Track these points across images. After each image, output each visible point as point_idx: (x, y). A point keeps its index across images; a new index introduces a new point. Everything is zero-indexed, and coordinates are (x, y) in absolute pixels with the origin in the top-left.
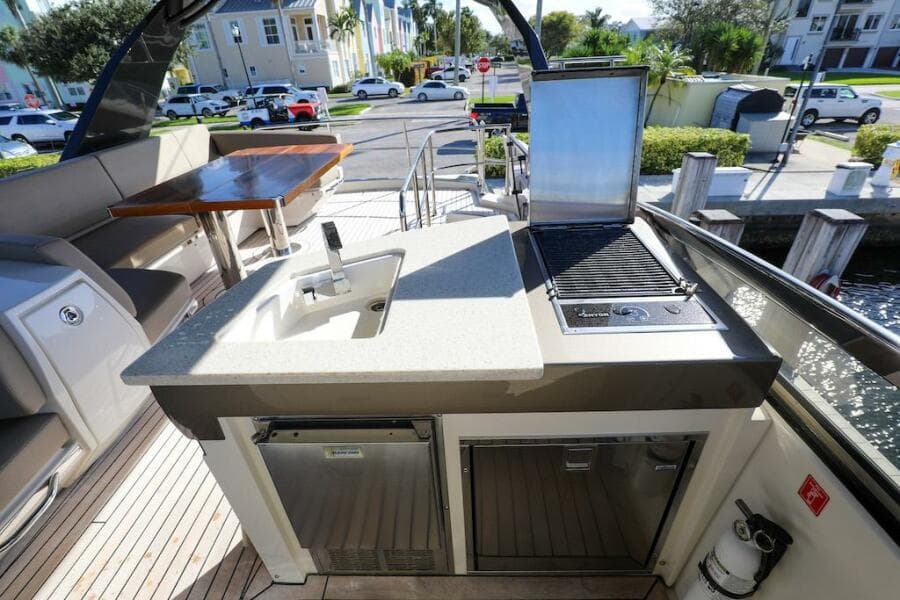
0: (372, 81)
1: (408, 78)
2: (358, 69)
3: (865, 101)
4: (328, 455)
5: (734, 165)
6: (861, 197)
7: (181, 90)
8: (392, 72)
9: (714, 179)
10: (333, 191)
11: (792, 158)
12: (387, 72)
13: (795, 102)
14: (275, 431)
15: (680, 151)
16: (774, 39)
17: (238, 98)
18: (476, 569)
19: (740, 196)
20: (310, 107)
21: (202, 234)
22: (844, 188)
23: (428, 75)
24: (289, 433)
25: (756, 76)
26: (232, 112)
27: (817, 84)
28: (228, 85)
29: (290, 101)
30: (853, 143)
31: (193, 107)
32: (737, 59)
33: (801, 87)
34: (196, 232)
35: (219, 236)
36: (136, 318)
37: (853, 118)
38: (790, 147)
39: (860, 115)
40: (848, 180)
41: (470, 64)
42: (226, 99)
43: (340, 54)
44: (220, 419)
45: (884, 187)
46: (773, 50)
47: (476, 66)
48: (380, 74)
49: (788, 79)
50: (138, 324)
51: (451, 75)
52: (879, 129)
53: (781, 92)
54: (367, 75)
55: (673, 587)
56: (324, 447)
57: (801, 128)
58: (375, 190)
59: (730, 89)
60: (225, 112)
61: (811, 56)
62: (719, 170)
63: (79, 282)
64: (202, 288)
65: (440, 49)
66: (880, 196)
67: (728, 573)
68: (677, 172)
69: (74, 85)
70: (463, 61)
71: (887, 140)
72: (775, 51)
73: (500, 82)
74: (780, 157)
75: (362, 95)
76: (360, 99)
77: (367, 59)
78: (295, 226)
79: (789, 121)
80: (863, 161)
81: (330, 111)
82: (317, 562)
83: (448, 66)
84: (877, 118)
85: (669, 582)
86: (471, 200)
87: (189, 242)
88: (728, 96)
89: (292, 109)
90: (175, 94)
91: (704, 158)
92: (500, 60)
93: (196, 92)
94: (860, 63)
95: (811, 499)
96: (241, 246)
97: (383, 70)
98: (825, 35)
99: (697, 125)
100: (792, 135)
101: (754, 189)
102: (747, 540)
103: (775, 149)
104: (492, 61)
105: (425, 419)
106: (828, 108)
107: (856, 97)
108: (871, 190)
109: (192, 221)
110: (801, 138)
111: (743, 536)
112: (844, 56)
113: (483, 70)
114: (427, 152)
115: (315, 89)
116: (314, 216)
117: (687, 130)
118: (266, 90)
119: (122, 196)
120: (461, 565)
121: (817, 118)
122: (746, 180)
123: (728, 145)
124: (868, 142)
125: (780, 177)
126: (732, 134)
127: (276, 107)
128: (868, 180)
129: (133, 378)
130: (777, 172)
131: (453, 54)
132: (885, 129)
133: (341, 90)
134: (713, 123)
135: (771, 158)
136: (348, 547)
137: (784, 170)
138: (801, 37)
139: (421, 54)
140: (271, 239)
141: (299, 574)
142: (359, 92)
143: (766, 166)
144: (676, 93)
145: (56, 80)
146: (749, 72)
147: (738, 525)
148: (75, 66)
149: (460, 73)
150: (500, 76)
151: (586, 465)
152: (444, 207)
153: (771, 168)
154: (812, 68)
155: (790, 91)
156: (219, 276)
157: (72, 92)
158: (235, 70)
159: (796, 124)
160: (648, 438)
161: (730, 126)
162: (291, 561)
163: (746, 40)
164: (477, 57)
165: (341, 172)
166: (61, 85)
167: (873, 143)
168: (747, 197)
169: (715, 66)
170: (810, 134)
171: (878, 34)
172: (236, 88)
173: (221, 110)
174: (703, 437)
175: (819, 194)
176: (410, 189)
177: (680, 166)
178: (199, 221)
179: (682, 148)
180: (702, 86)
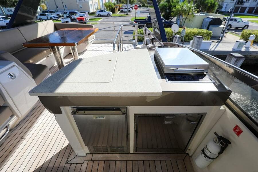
0: (102, 11)
1: (113, 11)
2: (98, 7)
3: (245, 23)
4: (94, 118)
5: (207, 40)
6: (242, 50)
7: (43, 12)
8: (108, 8)
9: (202, 44)
10: (92, 43)
11: (223, 38)
12: (107, 8)
13: (225, 22)
14: (78, 111)
15: (192, 35)
16: (220, 3)
17: (61, 15)
18: (136, 152)
19: (209, 49)
20: (83, 18)
21: (52, 54)
22: (237, 48)
23: (119, 10)
24: (83, 112)
25: (215, 14)
26: (59, 19)
27: (232, 17)
28: (58, 10)
29: (77, 16)
30: (241, 35)
31: (47, 17)
32: (210, 9)
33: (227, 18)
34: (50, 53)
35: (58, 55)
36: (33, 78)
37: (241, 28)
38: (223, 35)
39: (243, 27)
40: (239, 45)
41: (132, 7)
42: (57, 15)
43: (93, 2)
44: (60, 107)
45: (248, 48)
46: (220, 6)
47: (134, 8)
48: (105, 9)
49: (224, 15)
50: (33, 80)
51: (126, 10)
52: (248, 31)
53: (222, 19)
54: (101, 9)
55: (191, 156)
56: (93, 116)
57: (227, 30)
58: (104, 43)
59: (207, 17)
60: (57, 19)
61: (231, 8)
62: (204, 41)
63: (14, 66)
64: (53, 71)
65: (123, 2)
66: (247, 50)
67: (211, 152)
68: (191, 41)
69: (8, 8)
70: (130, 6)
71: (250, 34)
72: (220, 7)
73: (141, 13)
74: (220, 38)
75: (99, 15)
76: (99, 16)
77: (101, 4)
78: (81, 53)
79: (224, 28)
80: (244, 40)
81: (89, 20)
82: (90, 150)
83: (125, 7)
84: (248, 28)
85: (190, 155)
86: (133, 47)
87: (48, 57)
88: (207, 20)
89: (78, 19)
90: (41, 13)
91: (199, 37)
92: (141, 6)
93: (48, 12)
94: (244, 12)
95: (237, 132)
96: (64, 58)
97: (105, 8)
98: (235, 3)
99: (198, 28)
100: (224, 32)
101: (213, 47)
102: (217, 143)
103: (219, 36)
104: (139, 6)
105: (125, 108)
106: (234, 24)
107: (242, 21)
108: (245, 48)
109: (49, 50)
110: (226, 33)
111: (217, 142)
112: (240, 9)
113: (136, 9)
114: (121, 32)
115: (85, 13)
116: (86, 50)
117: (194, 29)
118: (70, 13)
119: (26, 41)
120: (132, 151)
121: (231, 27)
122: (210, 45)
123: (206, 34)
124: (245, 35)
125: (220, 44)
126: (207, 31)
127: (73, 18)
128: (244, 46)
129: (33, 93)
130: (219, 43)
131: (127, 4)
132: (250, 31)
133: (93, 13)
134: (202, 28)
135: (218, 38)
136: (98, 146)
137: (221, 42)
138: (228, 3)
139: (117, 3)
140: (73, 56)
141: (84, 153)
142: (98, 14)
143: (216, 41)
144: (192, 18)
145: (3, 7)
146: (213, 13)
147: (215, 139)
148: (8, 2)
149: (129, 10)
150: (141, 11)
151: (170, 122)
152: (125, 49)
153: (218, 41)
154: (231, 12)
155: (224, 19)
156: (58, 67)
157: (8, 11)
158: (60, 6)
159: (225, 29)
160: (187, 114)
161: (207, 28)
162: (82, 150)
163: (213, 3)
164: (134, 5)
165: (94, 37)
166: (4, 8)
167: (246, 35)
168: (211, 49)
169: (203, 11)
170: (229, 32)
171: (250, 3)
172: (61, 12)
173: (56, 18)
174: (205, 114)
175: (231, 49)
176: (116, 43)
177: (192, 40)
178: (51, 50)
179: (193, 34)
180: (200, 16)
